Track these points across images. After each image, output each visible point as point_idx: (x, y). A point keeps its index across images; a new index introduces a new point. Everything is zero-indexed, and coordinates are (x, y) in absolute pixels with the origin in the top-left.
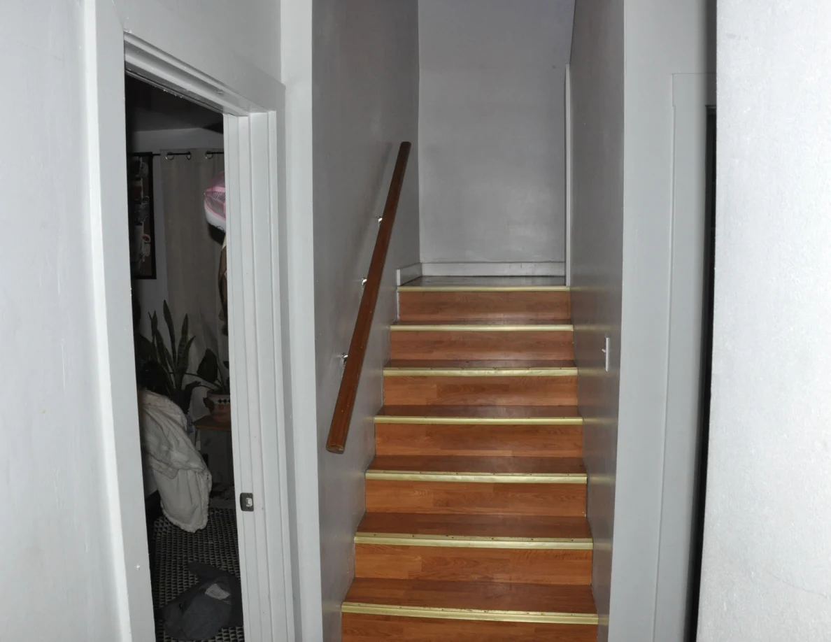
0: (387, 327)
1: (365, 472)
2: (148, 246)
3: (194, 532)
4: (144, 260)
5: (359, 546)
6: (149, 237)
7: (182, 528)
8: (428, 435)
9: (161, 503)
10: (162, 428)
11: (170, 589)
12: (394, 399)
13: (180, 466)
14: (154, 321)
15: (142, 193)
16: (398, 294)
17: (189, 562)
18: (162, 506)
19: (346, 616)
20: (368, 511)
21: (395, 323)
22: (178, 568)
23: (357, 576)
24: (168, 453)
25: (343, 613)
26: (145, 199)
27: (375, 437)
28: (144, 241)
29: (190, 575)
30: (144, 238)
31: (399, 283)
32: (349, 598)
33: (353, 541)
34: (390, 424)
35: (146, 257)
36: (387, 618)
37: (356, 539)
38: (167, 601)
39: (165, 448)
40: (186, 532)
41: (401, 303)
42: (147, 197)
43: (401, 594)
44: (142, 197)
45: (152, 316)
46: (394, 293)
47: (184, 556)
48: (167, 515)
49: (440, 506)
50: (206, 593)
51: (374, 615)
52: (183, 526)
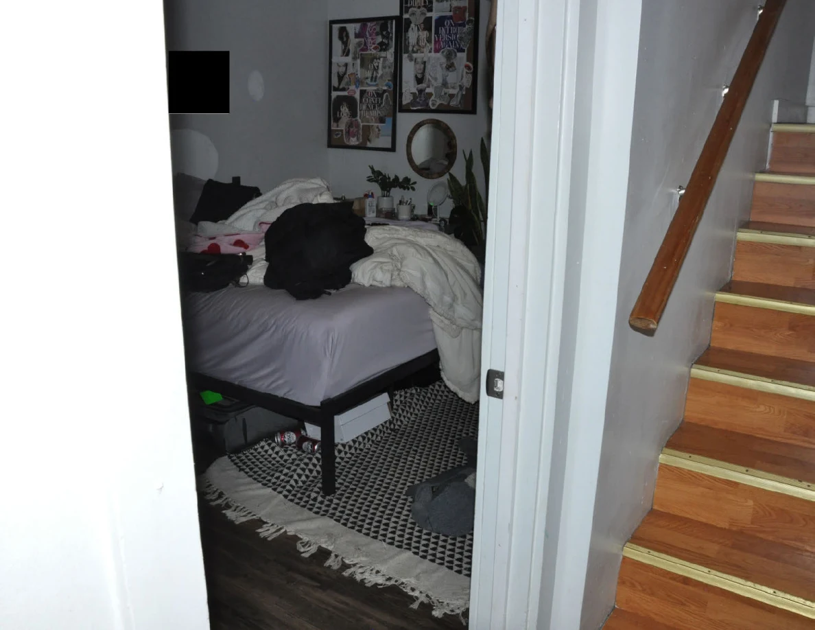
0: (751, 176)
1: (691, 367)
2: (470, 76)
3: (473, 403)
4: (464, 93)
5: (664, 467)
6: (472, 67)
7: (460, 396)
8: (792, 328)
9: (440, 364)
10: (447, 276)
11: (433, 464)
12: (746, 274)
13: (464, 324)
14: (469, 163)
15: (467, 15)
16: (771, 135)
17: (464, 435)
18: (441, 367)
19: (625, 560)
20: (686, 420)
21: (763, 172)
22: (449, 441)
23: (656, 507)
24: (451, 306)
25: (624, 558)
26: (470, 21)
27: (713, 320)
28: (465, 70)
29: (460, 452)
30: (467, 66)
31: (775, 118)
32: (637, 539)
33: (657, 458)
34: (736, 305)
35: (467, 88)
36: (686, 581)
37: (661, 456)
38: (425, 477)
39: (447, 299)
40: (463, 401)
41: (775, 148)
42: (471, 18)
43: (712, 549)
44: (467, 19)
45: (467, 156)
46: (768, 131)
47: (460, 427)
48: (445, 379)
49: (794, 433)
50: (466, 481)
51: (669, 573)
52: (461, 394)
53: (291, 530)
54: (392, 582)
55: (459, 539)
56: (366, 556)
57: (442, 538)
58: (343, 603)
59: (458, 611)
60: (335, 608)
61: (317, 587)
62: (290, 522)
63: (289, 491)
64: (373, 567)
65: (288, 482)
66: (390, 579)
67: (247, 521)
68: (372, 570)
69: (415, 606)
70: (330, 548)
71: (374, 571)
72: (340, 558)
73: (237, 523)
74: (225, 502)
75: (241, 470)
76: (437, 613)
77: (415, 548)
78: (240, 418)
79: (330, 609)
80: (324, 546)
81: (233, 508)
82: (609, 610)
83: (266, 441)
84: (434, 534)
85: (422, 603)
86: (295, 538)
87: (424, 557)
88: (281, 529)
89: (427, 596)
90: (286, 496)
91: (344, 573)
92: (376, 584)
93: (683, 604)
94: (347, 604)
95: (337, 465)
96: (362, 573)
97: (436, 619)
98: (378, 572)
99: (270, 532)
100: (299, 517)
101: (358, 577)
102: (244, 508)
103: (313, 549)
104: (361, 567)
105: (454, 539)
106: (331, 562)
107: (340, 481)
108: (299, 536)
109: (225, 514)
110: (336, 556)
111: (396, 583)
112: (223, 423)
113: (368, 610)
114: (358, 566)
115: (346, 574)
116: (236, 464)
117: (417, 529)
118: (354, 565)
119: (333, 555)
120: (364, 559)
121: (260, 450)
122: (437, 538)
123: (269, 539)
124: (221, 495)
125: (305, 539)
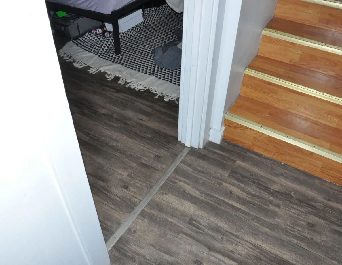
3: (180, 13)
5: (265, 37)
7: (174, 10)
11: (163, 41)
17: (176, 28)
19: (245, 75)
20: (275, 17)
22: (169, 31)
23: (259, 54)
25: (245, 74)
29: (174, 35)
32: (251, 67)
33: (261, 32)
36: (270, 84)
37: (263, 31)
38: (160, 46)
40: (176, 12)
43: (282, 71)
47: (174, 25)
48: (167, 2)
49: (322, 23)
50: (177, 46)
51: (263, 80)
52: (175, 9)
53: (102, 70)
54: (147, 88)
55: (175, 71)
56: (135, 79)
57: (167, 70)
58: (126, 97)
59: (174, 99)
60: (124, 99)
61: (115, 92)
62: (101, 67)
63: (100, 54)
64: (138, 83)
65: (100, 50)
66: (146, 87)
67: (83, 67)
68: (138, 84)
69: (157, 97)
70: (120, 76)
71: (139, 85)
72: (124, 80)
73: (79, 68)
74: (73, 60)
75: (78, 46)
76: (166, 100)
77: (156, 74)
78: (76, 22)
79: (121, 100)
80: (117, 75)
81: (77, 62)
82: (237, 96)
83: (89, 33)
84: (164, 69)
85: (160, 96)
86: (105, 73)
87: (160, 78)
88: (98, 69)
89: (162, 93)
90: (99, 56)
91: (126, 86)
92: (140, 90)
93: (267, 93)
94: (128, 98)
95: (121, 42)
96: (134, 85)
97: (166, 102)
98: (140, 85)
99: (93, 71)
100: (106, 64)
101: (132, 87)
102: (81, 62)
103: (113, 77)
104: (133, 83)
105: (173, 71)
106: (121, 82)
107: (122, 48)
108: (106, 72)
109: (73, 65)
110: (123, 79)
111: (149, 89)
112: (68, 26)
113: (137, 99)
114: (132, 83)
115: (127, 86)
116: (76, 44)
117: (156, 67)
118: (130, 82)
119: (121, 79)
120: (134, 80)
121: (86, 37)
122: (165, 70)
123: (93, 74)
124: (71, 57)
125: (109, 73)
